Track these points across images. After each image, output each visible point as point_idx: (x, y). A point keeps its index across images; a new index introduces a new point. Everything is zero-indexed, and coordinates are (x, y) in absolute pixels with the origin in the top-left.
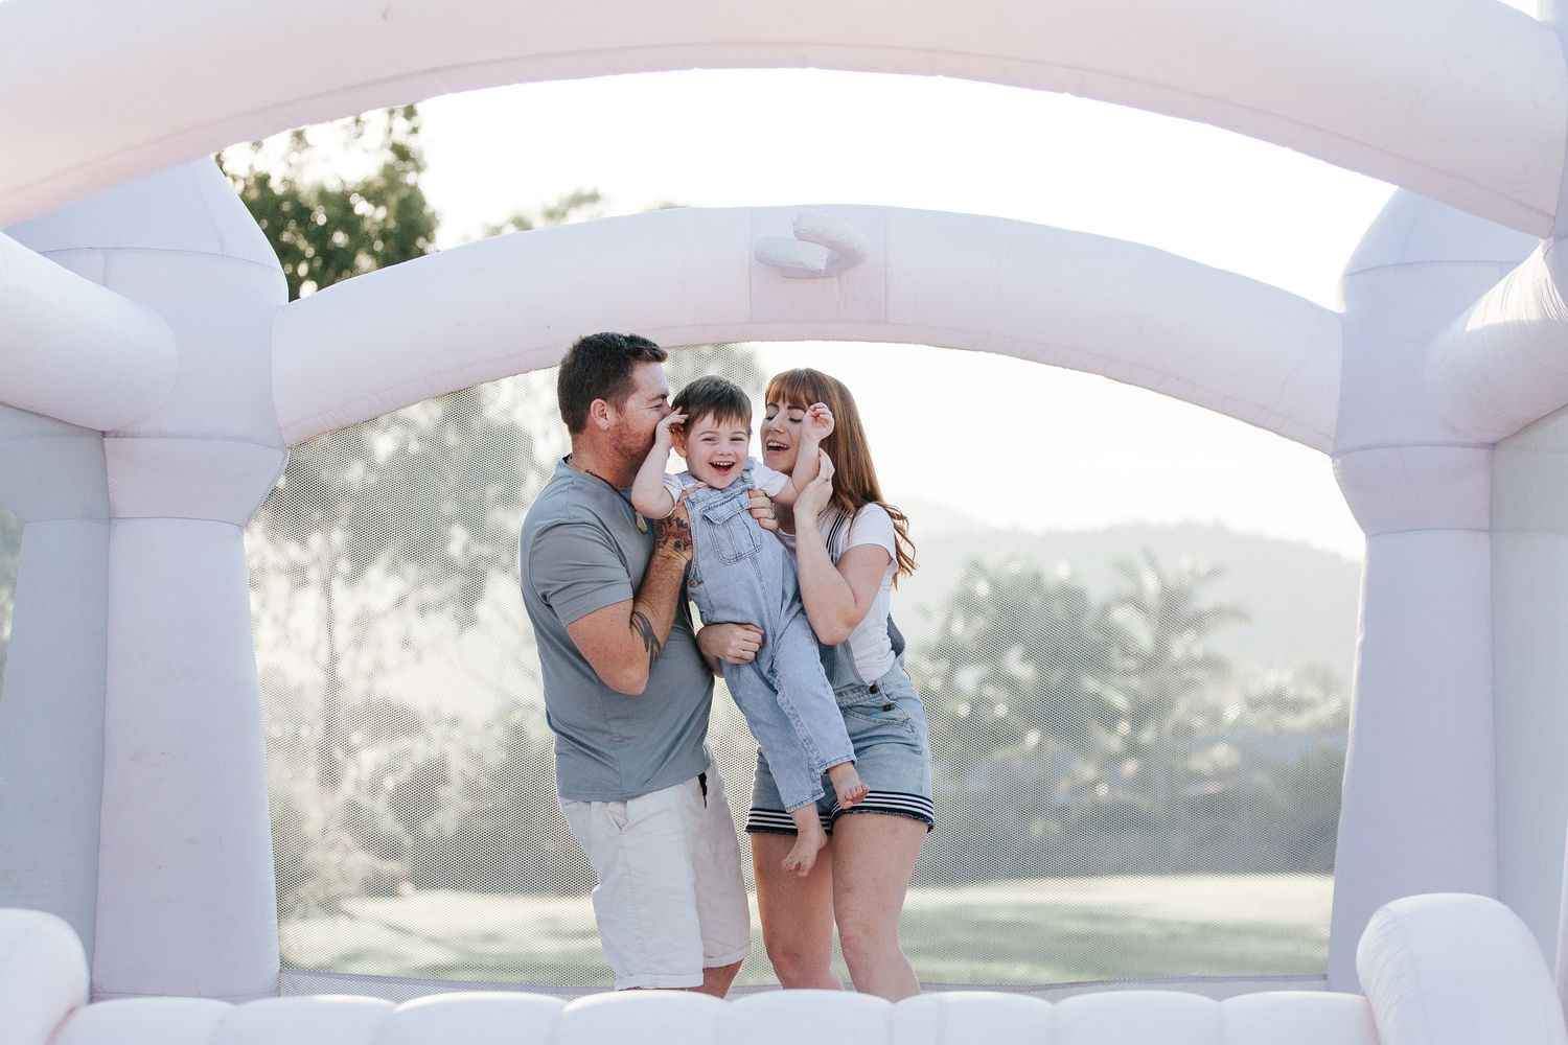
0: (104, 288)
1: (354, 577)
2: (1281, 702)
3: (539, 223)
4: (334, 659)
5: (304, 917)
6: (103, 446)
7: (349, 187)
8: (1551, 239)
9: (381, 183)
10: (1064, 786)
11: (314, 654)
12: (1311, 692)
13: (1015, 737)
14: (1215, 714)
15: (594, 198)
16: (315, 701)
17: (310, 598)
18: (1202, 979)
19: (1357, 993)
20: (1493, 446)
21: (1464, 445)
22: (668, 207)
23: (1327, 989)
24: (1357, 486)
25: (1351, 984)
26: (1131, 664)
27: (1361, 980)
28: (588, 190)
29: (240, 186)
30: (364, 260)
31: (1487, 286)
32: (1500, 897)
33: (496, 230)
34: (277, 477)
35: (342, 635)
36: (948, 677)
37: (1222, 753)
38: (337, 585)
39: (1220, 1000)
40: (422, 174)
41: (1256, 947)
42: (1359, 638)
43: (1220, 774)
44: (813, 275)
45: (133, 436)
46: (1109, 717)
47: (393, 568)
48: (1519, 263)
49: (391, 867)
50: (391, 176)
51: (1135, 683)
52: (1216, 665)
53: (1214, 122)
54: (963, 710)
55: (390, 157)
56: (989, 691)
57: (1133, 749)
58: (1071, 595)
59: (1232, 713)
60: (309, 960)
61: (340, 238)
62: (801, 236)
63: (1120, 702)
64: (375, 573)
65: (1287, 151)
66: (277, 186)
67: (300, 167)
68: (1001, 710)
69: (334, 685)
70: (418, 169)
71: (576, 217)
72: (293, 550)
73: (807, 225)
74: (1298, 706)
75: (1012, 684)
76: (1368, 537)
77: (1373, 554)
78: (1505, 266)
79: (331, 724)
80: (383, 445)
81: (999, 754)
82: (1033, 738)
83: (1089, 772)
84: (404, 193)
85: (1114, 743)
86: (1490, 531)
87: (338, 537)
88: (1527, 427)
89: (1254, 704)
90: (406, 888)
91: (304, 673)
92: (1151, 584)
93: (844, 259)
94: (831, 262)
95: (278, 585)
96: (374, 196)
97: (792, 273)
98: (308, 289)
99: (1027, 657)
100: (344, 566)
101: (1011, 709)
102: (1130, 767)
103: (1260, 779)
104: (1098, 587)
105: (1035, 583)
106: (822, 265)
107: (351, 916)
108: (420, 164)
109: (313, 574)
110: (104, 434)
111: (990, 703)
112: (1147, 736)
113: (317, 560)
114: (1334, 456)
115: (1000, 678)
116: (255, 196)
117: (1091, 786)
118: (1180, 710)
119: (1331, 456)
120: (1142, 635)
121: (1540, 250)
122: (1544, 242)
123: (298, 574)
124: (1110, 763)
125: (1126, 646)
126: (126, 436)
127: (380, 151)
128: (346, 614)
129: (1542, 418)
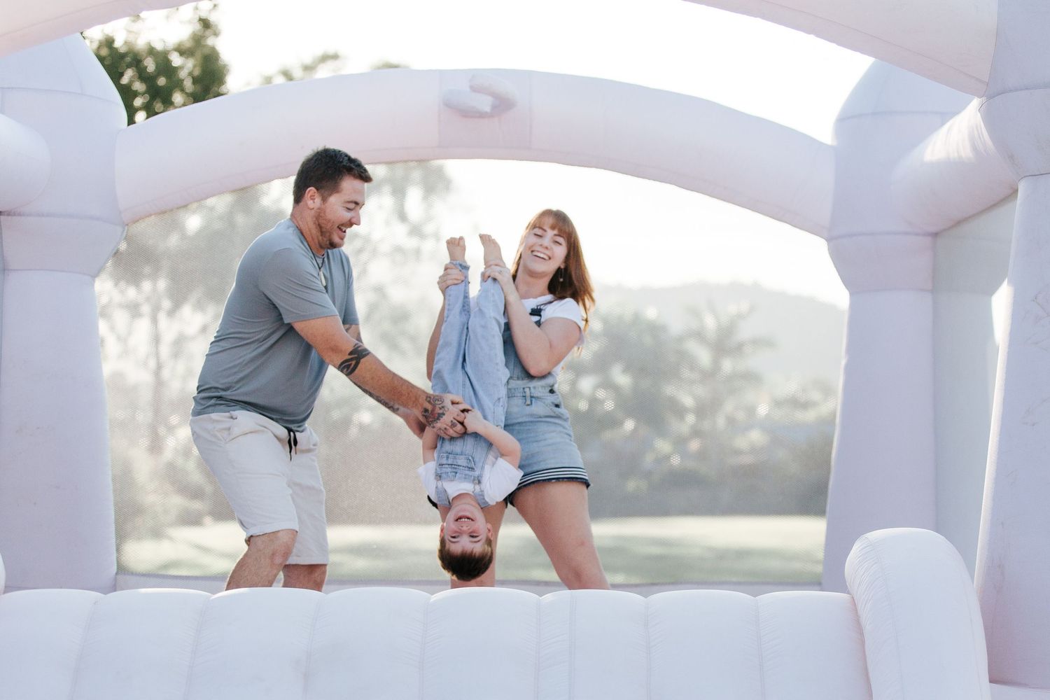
0: (3, 115)
1: (171, 313)
2: (796, 403)
3: (298, 73)
4: (160, 366)
5: (140, 538)
7: (169, 48)
8: (984, 98)
9: (188, 44)
10: (649, 460)
11: (146, 363)
12: (816, 396)
13: (617, 424)
14: (751, 411)
15: (335, 57)
16: (146, 396)
17: (143, 325)
19: (844, 592)
20: (935, 235)
21: (917, 234)
23: (822, 590)
24: (841, 259)
25: (840, 585)
26: (696, 376)
27: (847, 584)
28: (331, 51)
29: (95, 45)
30: (178, 98)
31: (933, 129)
32: (937, 531)
33: (268, 80)
34: (118, 243)
35: (165, 350)
36: (574, 384)
37: (756, 437)
38: (162, 317)
39: (755, 596)
40: (219, 38)
42: (843, 362)
43: (754, 451)
44: (481, 115)
45: (20, 215)
46: (680, 412)
47: (199, 306)
48: (958, 113)
49: (197, 505)
50: (198, 40)
51: (701, 391)
52: (752, 378)
53: (764, 17)
54: (583, 406)
55: (198, 27)
56: (601, 394)
57: (696, 433)
58: (655, 329)
59: (763, 410)
60: (141, 567)
61: (162, 81)
62: (475, 89)
63: (688, 401)
64: (187, 310)
66: (118, 44)
67: (137, 33)
68: (609, 405)
69: (159, 383)
70: (216, 34)
71: (323, 72)
72: (132, 293)
73: (478, 82)
74: (806, 405)
75: (616, 388)
76: (852, 294)
77: (853, 306)
78: (945, 116)
79: (157, 411)
80: (193, 222)
81: (608, 435)
82: (629, 425)
83: (663, 446)
84: (206, 51)
85: (684, 428)
86: (932, 291)
87: (162, 284)
88: (959, 223)
89: (778, 403)
90: (208, 520)
91: (139, 376)
92: (710, 323)
93: (503, 105)
94: (494, 107)
95: (121, 317)
96: (182, 52)
97: (467, 113)
98: (140, 116)
99: (626, 370)
100: (167, 304)
101: (616, 405)
102: (694, 445)
103: (782, 454)
104: (676, 324)
105: (637, 319)
106: (487, 109)
107: (171, 539)
108: (217, 31)
109: (146, 309)
110: (1, 213)
111: (602, 402)
112: (706, 425)
113: (148, 299)
114: (829, 240)
115: (608, 385)
116: (104, 52)
117: (667, 457)
118: (729, 407)
119: (826, 240)
120: (704, 357)
121: (975, 103)
122: (979, 99)
123: (134, 310)
124: (680, 442)
125: (693, 365)
126: (14, 215)
127: (190, 22)
128: (168, 335)
129: (970, 217)
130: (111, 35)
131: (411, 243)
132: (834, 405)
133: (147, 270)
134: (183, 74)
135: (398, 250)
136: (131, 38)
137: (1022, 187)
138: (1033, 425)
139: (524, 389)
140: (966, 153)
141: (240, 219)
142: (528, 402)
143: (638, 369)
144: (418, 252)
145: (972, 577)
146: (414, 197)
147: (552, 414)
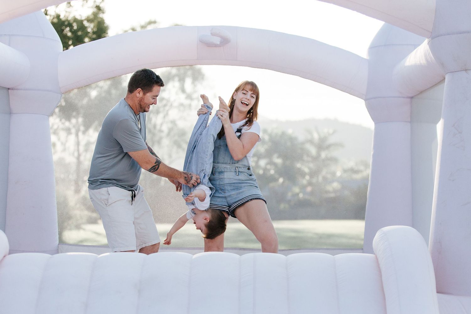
0: (9, 47)
1: (84, 132)
2: (354, 171)
3: (139, 29)
4: (79, 155)
5: (70, 229)
6: (9, 93)
7: (83, 19)
8: (430, 39)
9: (92, 17)
10: (290, 194)
11: (73, 154)
12: (362, 168)
13: (276, 180)
14: (334, 174)
15: (155, 22)
16: (73, 168)
17: (72, 138)
18: (328, 249)
19: (372, 254)
20: (412, 98)
21: (404, 98)
22: (177, 25)
23: (363, 253)
24: (371, 109)
25: (371, 251)
26: (310, 159)
27: (374, 250)
28: (153, 20)
29: (52, 18)
30: (86, 40)
31: (411, 52)
32: (413, 226)
33: (126, 31)
35: (82, 148)
36: (257, 162)
37: (336, 185)
38: (80, 134)
39: (334, 256)
40: (105, 14)
41: (344, 241)
42: (372, 153)
43: (335, 191)
44: (216, 46)
45: (17, 89)
46: (303, 175)
47: (96, 129)
48: (419, 45)
49: (95, 215)
50: (95, 15)
51: (311, 165)
52: (334, 160)
54: (261, 172)
55: (95, 9)
56: (269, 167)
57: (310, 184)
58: (292, 139)
59: (339, 174)
60: (71, 242)
61: (80, 33)
62: (213, 34)
63: (306, 170)
64: (91, 131)
65: (355, 12)
66: (62, 17)
67: (70, 12)
68: (272, 172)
69: (79, 163)
70: (103, 13)
71: (150, 28)
72: (67, 124)
73: (214, 32)
74: (357, 172)
75: (275, 164)
76: (375, 124)
77: (376, 128)
78: (416, 46)
79: (78, 174)
80: (94, 93)
81: (272, 185)
82: (281, 180)
83: (296, 190)
84: (99, 20)
85: (305, 182)
86: (410, 122)
87: (80, 120)
88: (421, 92)
89: (345, 171)
90: (99, 221)
91: (71, 159)
92: (316, 136)
93: (225, 41)
94: (221, 42)
95: (63, 134)
96: (89, 20)
97: (210, 45)
98: (71, 47)
99: (280, 157)
100: (82, 128)
101: (275, 172)
102: (309, 189)
103: (347, 193)
104: (301, 137)
105: (283, 134)
106: (218, 43)
107: (84, 229)
108: (104, 11)
109: (73, 131)
110: (9, 89)
111: (269, 170)
112: (314, 180)
113: (74, 126)
114: (365, 100)
115: (271, 163)
116: (55, 20)
117: (298, 194)
118: (324, 172)
119: (364, 100)
120: (313, 151)
121: (426, 41)
122: (428, 39)
123: (68, 131)
124: (303, 188)
125: (308, 154)
126: (15, 89)
127: (92, 7)
128: (83, 142)
129: (426, 90)
130: (59, 13)
131: (187, 102)
132: (368, 172)
133: (74, 114)
134: (89, 30)
135: (182, 105)
136: (67, 14)
137: (447, 77)
138: (453, 181)
139: (235, 168)
140: (423, 62)
141: (113, 92)
142: (238, 174)
143: (284, 156)
144: (190, 106)
145: (428, 246)
146: (188, 82)
147: (248, 179)
